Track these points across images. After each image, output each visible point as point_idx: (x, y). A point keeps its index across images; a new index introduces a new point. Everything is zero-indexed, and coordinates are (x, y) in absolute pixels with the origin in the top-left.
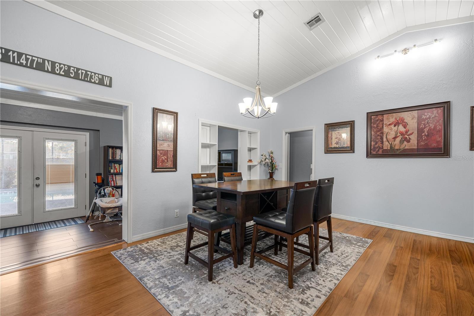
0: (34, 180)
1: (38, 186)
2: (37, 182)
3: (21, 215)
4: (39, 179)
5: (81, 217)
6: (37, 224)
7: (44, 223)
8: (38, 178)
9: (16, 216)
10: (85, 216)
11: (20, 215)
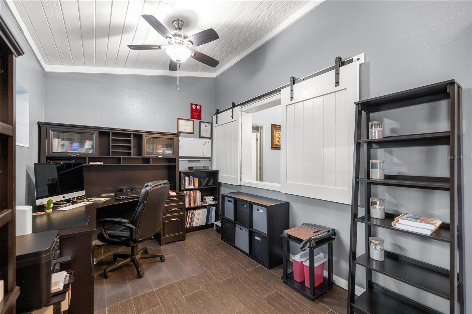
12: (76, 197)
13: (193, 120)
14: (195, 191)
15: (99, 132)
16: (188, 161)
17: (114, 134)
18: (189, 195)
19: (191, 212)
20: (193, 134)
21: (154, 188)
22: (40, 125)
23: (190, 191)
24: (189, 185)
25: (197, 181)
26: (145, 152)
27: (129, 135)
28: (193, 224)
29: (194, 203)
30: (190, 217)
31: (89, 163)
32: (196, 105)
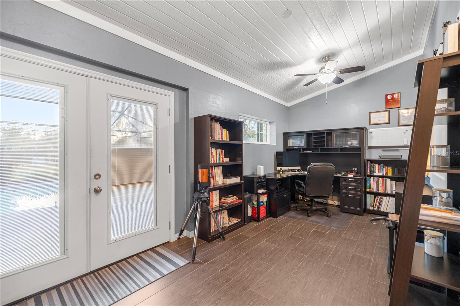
0: (90, 180)
1: (97, 191)
2: (96, 184)
3: (68, 257)
4: (99, 178)
5: (163, 244)
6: (97, 270)
7: (108, 266)
8: (97, 176)
9: (58, 260)
10: (169, 242)
11: (66, 257)
12: (297, 170)
13: (389, 110)
14: (384, 179)
15: (307, 134)
16: (382, 150)
17: (315, 134)
18: (377, 181)
19: (379, 197)
20: (389, 123)
21: (314, 167)
22: (284, 134)
23: (378, 178)
24: (379, 172)
25: (391, 170)
26: (335, 144)
27: (323, 133)
28: (381, 208)
29: (383, 190)
30: (378, 202)
31: (303, 152)
32: (392, 95)
